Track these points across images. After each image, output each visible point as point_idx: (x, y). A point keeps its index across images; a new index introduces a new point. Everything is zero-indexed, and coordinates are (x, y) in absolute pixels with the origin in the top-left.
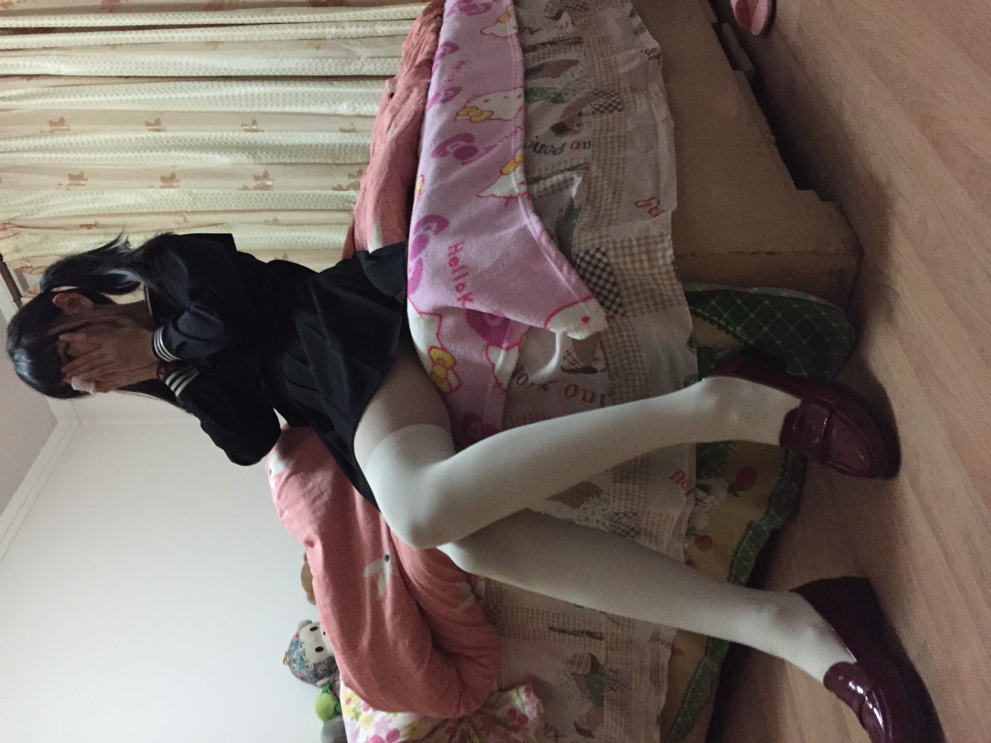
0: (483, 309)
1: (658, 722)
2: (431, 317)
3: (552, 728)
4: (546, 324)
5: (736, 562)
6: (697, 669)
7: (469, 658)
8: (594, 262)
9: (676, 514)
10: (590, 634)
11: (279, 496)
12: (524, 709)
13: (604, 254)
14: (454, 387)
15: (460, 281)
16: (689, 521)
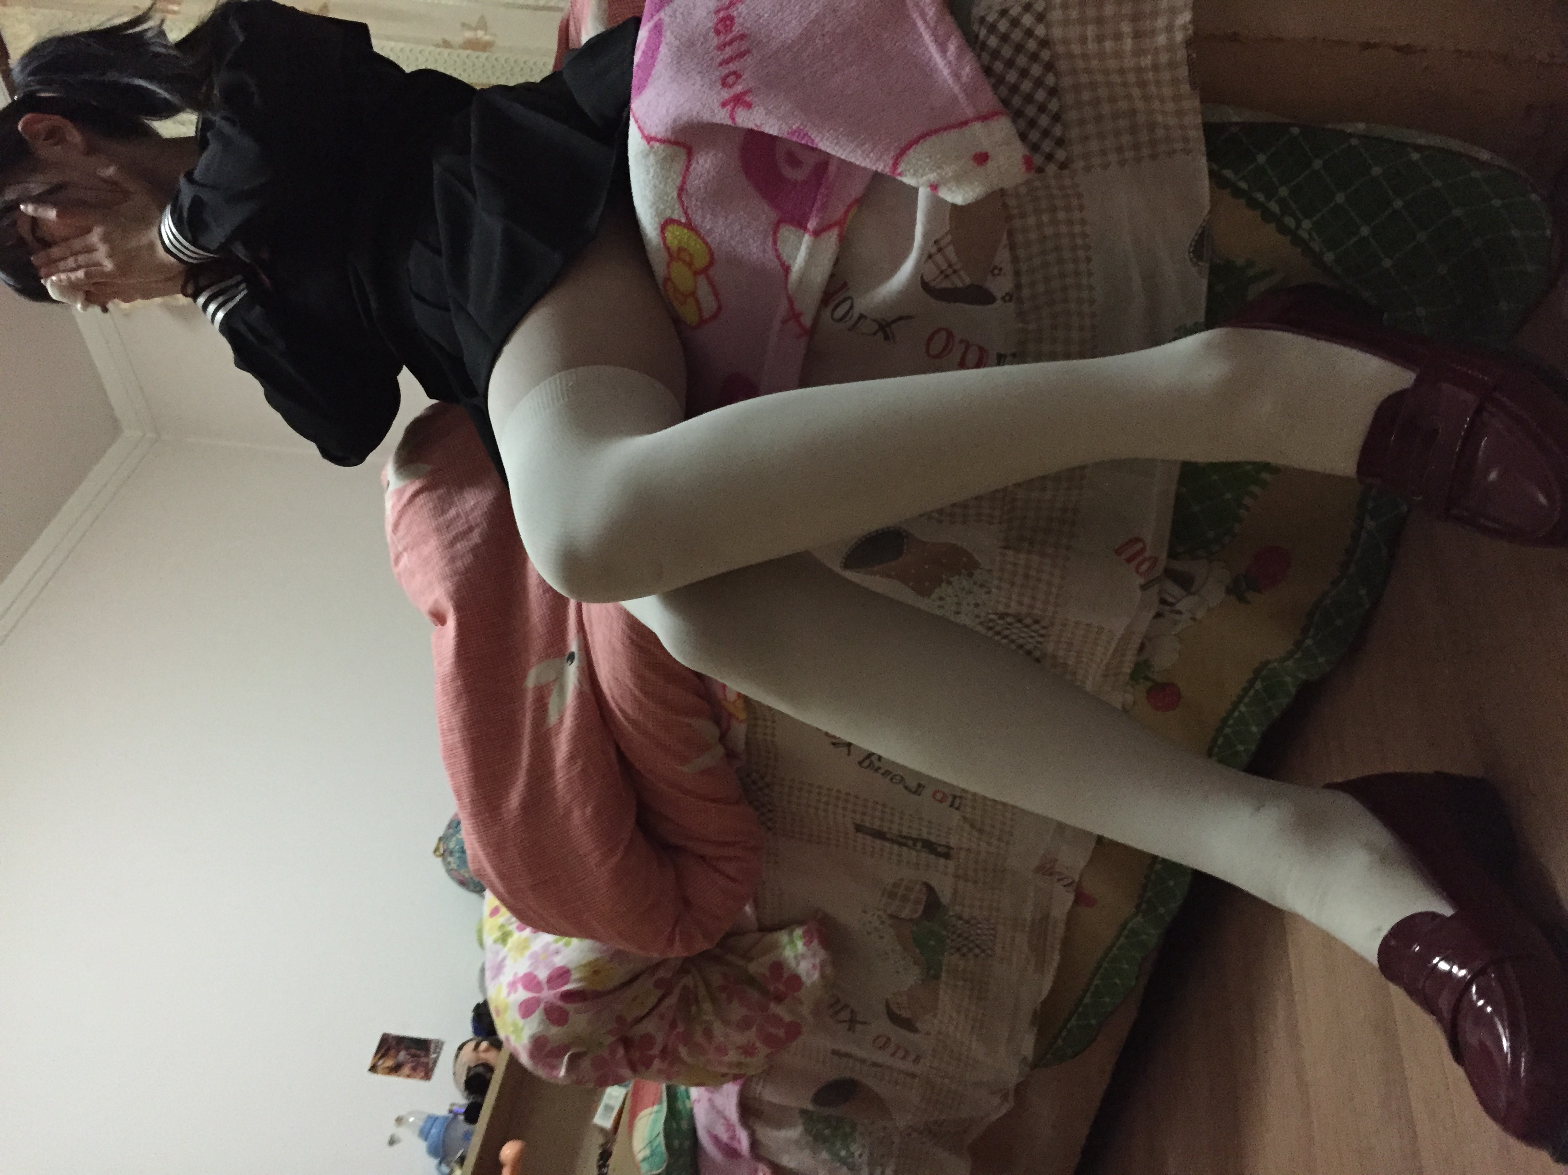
0: (772, 128)
1: (1033, 1023)
2: (671, 149)
3: (846, 1006)
4: (895, 165)
5: (1220, 741)
6: (1118, 938)
7: (702, 857)
8: (1017, 35)
9: (1119, 626)
10: (929, 846)
11: (396, 526)
12: (798, 964)
13: (1040, 18)
14: (706, 315)
15: (732, 67)
16: (1142, 648)
